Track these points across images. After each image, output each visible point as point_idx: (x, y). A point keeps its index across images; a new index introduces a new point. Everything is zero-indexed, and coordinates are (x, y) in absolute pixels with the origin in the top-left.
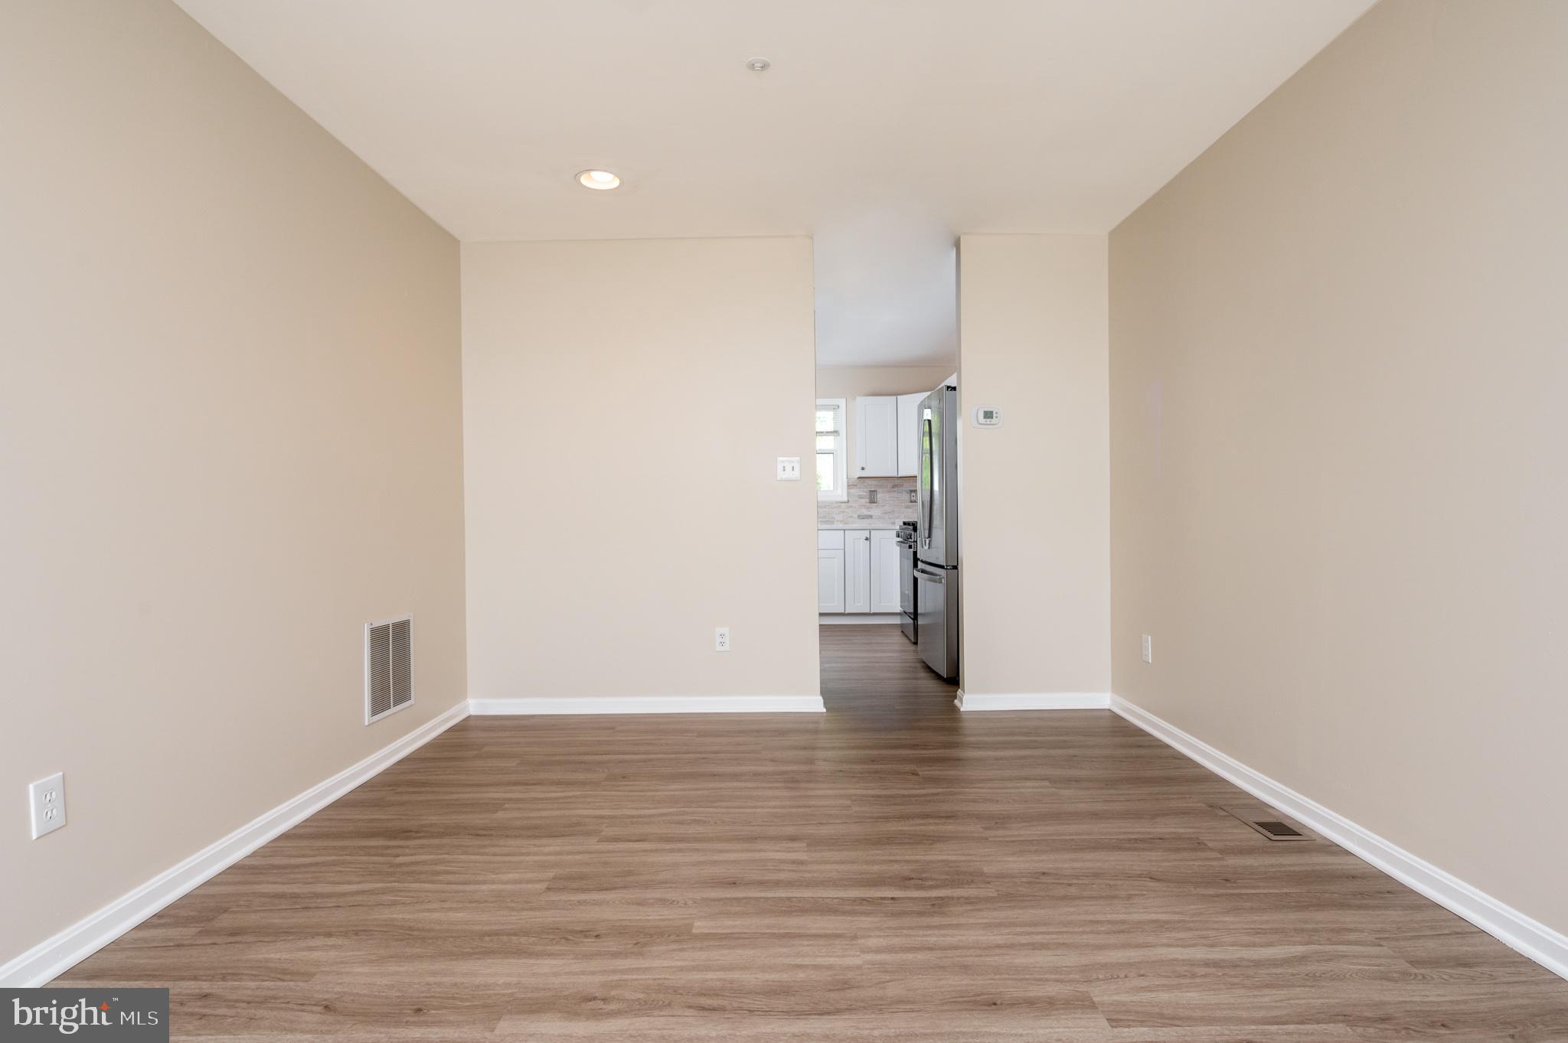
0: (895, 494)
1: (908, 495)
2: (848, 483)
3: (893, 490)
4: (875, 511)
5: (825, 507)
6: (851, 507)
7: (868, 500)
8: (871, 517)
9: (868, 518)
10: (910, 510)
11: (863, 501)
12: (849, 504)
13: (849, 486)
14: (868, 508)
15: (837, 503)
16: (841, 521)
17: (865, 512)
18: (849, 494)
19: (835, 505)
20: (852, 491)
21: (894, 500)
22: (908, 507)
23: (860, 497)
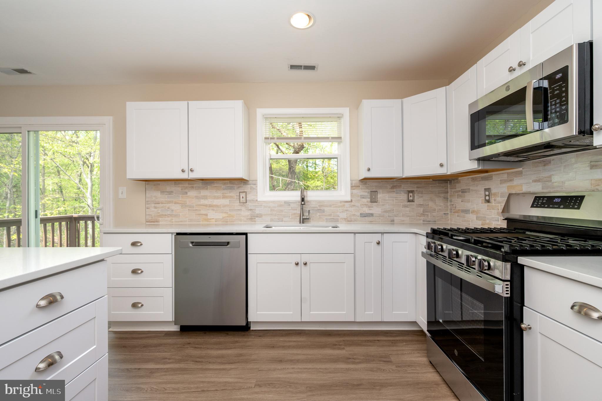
0: (394, 195)
1: (406, 196)
2: (351, 184)
3: (392, 190)
4: (376, 210)
5: (330, 206)
6: (354, 206)
7: (369, 200)
8: (372, 215)
9: (369, 216)
10: (407, 209)
11: (365, 200)
12: (353, 204)
13: (353, 187)
14: (369, 207)
15: (341, 202)
16: (345, 219)
17: (366, 210)
18: (352, 194)
19: (339, 204)
20: (355, 191)
21: (393, 200)
22: (405, 206)
23: (363, 197)
